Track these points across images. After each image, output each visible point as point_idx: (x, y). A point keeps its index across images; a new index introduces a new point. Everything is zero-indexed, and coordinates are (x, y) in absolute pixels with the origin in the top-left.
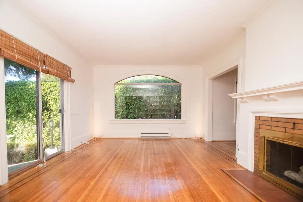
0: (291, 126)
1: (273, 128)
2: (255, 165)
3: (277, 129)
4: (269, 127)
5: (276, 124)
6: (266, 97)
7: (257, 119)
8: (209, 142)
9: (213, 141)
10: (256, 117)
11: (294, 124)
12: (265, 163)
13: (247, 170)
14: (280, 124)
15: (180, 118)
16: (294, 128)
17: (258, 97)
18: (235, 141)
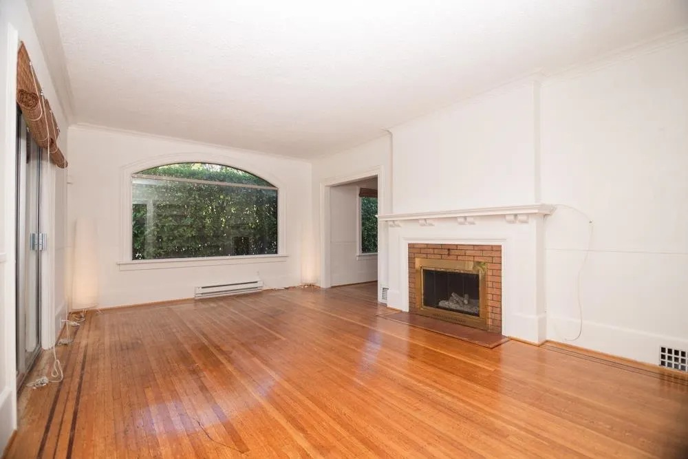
0: (446, 252)
1: (429, 256)
2: (410, 302)
3: (433, 256)
4: (425, 256)
5: (431, 251)
6: (423, 222)
7: (411, 247)
8: (327, 289)
9: (333, 287)
10: (409, 244)
11: (449, 250)
12: (423, 297)
13: (401, 311)
14: (436, 251)
15: (276, 252)
16: (449, 255)
17: (413, 220)
18: (377, 281)
